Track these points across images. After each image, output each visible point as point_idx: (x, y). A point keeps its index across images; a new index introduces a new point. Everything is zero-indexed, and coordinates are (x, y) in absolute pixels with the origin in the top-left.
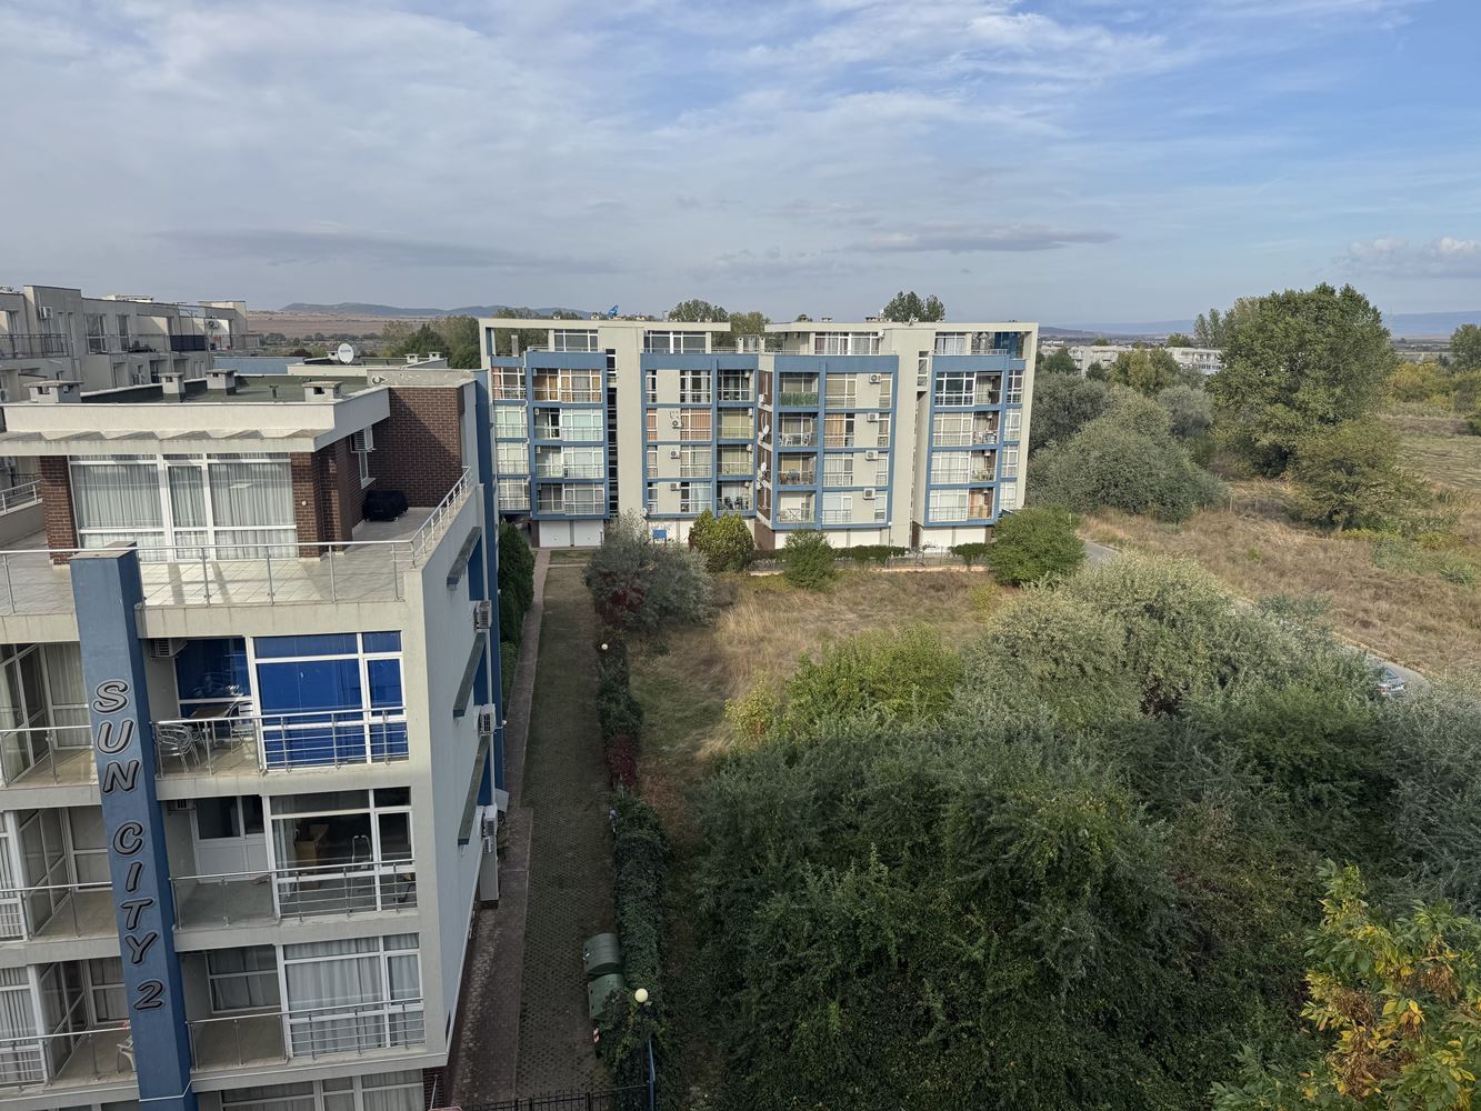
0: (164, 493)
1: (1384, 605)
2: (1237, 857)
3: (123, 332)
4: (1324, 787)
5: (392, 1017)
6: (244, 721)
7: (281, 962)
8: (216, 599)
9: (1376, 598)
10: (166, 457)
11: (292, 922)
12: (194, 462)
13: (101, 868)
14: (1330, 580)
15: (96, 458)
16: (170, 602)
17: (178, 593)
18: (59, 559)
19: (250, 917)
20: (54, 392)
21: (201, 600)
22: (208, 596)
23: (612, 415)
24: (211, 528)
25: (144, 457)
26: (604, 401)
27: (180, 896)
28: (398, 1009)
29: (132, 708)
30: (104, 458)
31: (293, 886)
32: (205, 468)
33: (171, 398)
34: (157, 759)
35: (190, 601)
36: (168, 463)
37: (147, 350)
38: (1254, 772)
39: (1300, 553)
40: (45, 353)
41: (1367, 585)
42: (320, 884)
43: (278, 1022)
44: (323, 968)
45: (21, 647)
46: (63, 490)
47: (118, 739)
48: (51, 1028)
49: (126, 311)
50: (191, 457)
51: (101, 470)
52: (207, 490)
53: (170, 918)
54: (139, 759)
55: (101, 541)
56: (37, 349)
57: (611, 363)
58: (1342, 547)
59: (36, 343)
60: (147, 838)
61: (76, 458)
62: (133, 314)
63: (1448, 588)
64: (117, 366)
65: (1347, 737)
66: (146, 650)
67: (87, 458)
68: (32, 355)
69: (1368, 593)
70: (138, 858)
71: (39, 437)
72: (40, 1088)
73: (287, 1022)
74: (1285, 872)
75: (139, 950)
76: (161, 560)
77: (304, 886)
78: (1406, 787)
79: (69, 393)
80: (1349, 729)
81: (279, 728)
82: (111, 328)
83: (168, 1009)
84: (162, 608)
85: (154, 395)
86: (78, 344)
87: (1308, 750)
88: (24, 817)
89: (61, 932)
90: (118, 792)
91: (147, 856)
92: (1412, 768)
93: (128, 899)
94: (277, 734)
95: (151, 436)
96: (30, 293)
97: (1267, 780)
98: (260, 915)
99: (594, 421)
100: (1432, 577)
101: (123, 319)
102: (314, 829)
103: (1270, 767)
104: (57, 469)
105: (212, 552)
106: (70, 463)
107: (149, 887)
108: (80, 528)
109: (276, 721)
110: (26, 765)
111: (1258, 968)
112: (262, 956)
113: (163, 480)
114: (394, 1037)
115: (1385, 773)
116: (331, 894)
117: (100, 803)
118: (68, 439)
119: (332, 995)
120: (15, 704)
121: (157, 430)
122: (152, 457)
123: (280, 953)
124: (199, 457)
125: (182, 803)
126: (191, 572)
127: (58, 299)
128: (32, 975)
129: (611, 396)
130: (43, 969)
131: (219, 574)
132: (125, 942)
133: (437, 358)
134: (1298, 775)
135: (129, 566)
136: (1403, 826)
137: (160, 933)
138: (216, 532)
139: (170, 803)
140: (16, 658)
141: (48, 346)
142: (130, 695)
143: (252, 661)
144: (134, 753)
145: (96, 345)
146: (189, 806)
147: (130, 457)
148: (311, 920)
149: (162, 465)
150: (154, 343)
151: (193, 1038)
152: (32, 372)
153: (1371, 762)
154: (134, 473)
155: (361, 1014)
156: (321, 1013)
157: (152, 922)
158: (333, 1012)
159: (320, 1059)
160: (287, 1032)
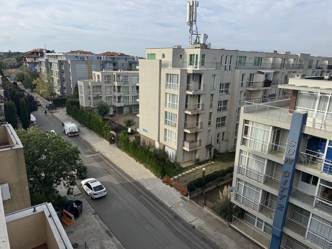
0: (318, 102)
3: (317, 64)
6: (320, 159)
7: (311, 217)
8: (323, 129)
10: (321, 93)
11: (316, 210)
12: (327, 95)
13: (279, 177)
15: (305, 91)
16: (312, 126)
17: (314, 125)
18: (290, 112)
19: (307, 203)
20: (300, 76)
21: (319, 128)
22: (321, 128)
24: (326, 112)
25: (315, 93)
27: (293, 191)
29: (296, 147)
30: (306, 92)
31: (320, 202)
32: (329, 97)
33: (326, 80)
34: (298, 160)
35: (316, 127)
36: (321, 95)
37: (321, 68)
40: (299, 68)
42: (326, 205)
43: (305, 229)
44: (320, 224)
45: (278, 128)
46: (295, 97)
47: (291, 152)
48: (261, 202)
49: (319, 59)
50: (327, 94)
51: (305, 94)
52: (328, 103)
53: (289, 194)
54: (294, 159)
55: (300, 110)
56: (297, 67)
59: (298, 66)
60: (290, 175)
62: (320, 60)
64: (313, 72)
66: (303, 135)
67: (303, 91)
68: (296, 68)
70: (287, 179)
71: (294, 85)
72: (256, 212)
73: (308, 231)
75: (282, 197)
76: (312, 117)
77: (322, 203)
79: (303, 77)
81: (329, 164)
82: (314, 63)
83: (283, 212)
84: (309, 128)
85: (322, 79)
86: (306, 66)
88: (269, 161)
89: (268, 185)
90: (288, 163)
91: (289, 179)
93: (283, 186)
94: (328, 165)
95: (319, 88)
96: (299, 55)
98: (310, 204)
101: (318, 61)
102: (329, 191)
104: (296, 93)
105: (325, 117)
106: (299, 92)
107: (287, 186)
108: (296, 106)
109: (329, 162)
110: (272, 151)
112: (308, 213)
113: (318, 99)
116: (328, 208)
117: (283, 164)
118: (300, 87)
119: (321, 232)
120: (274, 139)
121: (321, 87)
122: (317, 93)
123: (311, 215)
124: (329, 94)
125: (300, 171)
126: (319, 121)
127: (305, 56)
128: (261, 191)
130: (263, 191)
131: (325, 123)
132: (279, 194)
135: (305, 116)
137: (287, 196)
138: (327, 113)
139: (297, 170)
140: (276, 130)
141: (300, 67)
142: (296, 144)
143: (327, 146)
144: (293, 157)
145: (310, 67)
146: (301, 173)
147: (312, 92)
148: (321, 212)
149: (319, 95)
150: (323, 67)
151: (286, 221)
152: (295, 72)
154: (312, 96)
155: (326, 240)
156: (317, 234)
157: (286, 193)
158: (320, 236)
159: (313, 244)
160: (307, 233)
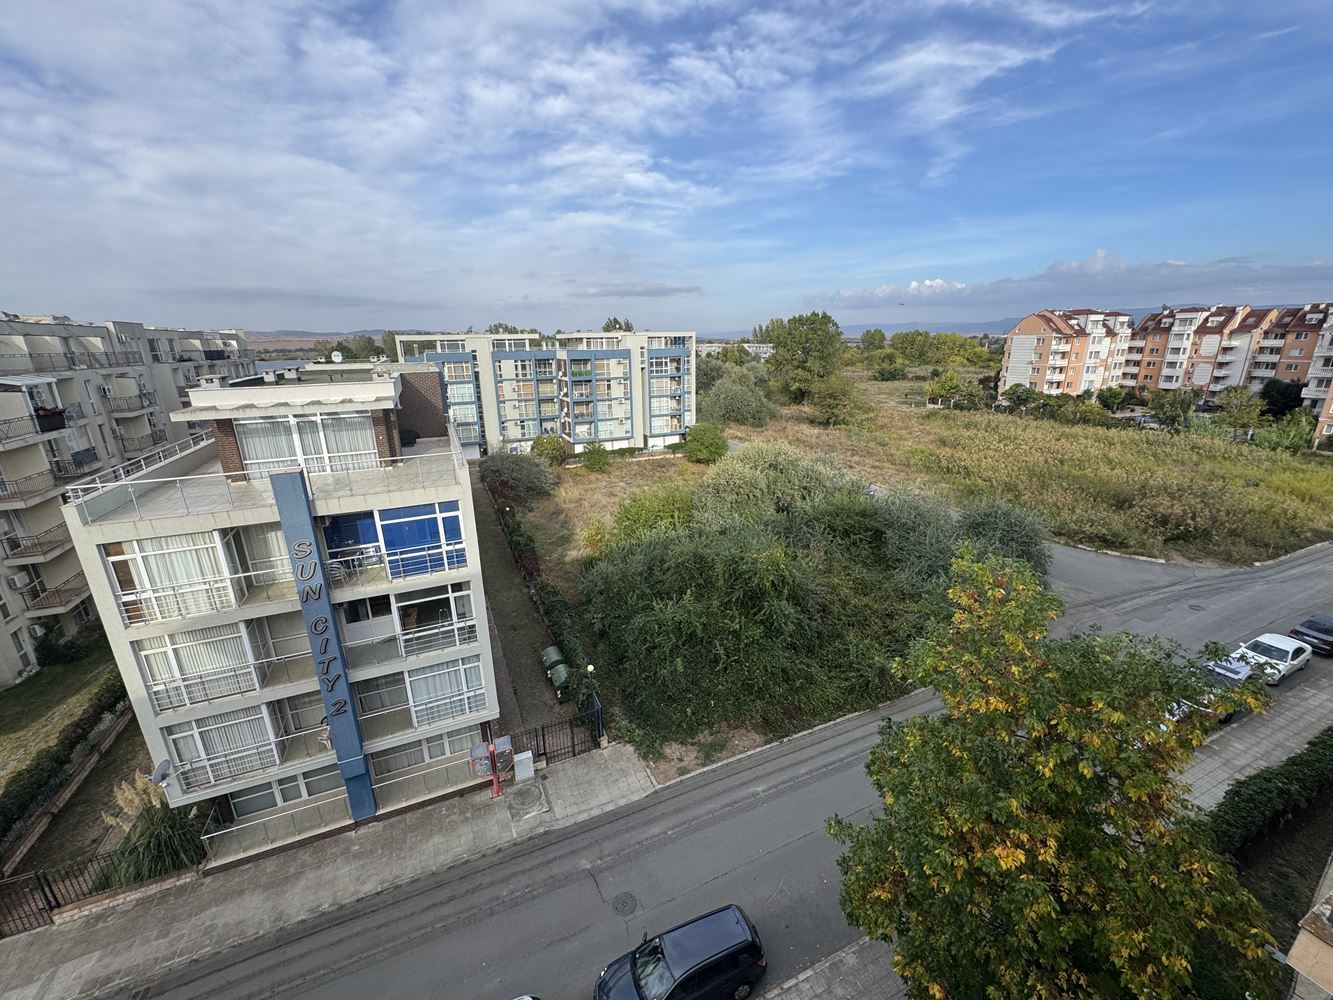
0: (296, 437)
1: (856, 458)
2: (829, 571)
3: (172, 349)
4: (858, 536)
5: (468, 698)
6: (367, 558)
7: (407, 680)
9: (853, 455)
10: (295, 416)
11: (412, 658)
12: (312, 418)
13: (301, 644)
14: (832, 448)
15: (250, 419)
18: (234, 479)
19: (388, 658)
20: (217, 382)
23: (478, 386)
24: (326, 455)
26: (472, 378)
27: (349, 653)
28: (472, 694)
29: (315, 554)
30: (255, 418)
31: (410, 640)
32: (319, 421)
33: (270, 384)
34: (332, 583)
36: (296, 420)
37: (191, 360)
38: (829, 534)
39: (818, 438)
40: (128, 364)
41: (848, 450)
42: (419, 638)
43: (408, 710)
44: (429, 679)
45: (232, 529)
46: (231, 438)
47: (308, 573)
48: (277, 736)
49: (171, 336)
50: (310, 415)
51: (254, 426)
52: (321, 434)
53: (345, 666)
54: (322, 582)
55: (264, 466)
56: (122, 362)
57: (475, 357)
58: (834, 434)
59: (121, 357)
60: (330, 624)
61: (235, 419)
63: (880, 448)
64: (175, 370)
65: (864, 514)
66: (317, 521)
67: (244, 419)
68: (119, 364)
69: (849, 453)
70: (326, 636)
71: (214, 408)
72: (276, 768)
73: (413, 710)
74: (848, 574)
75: (331, 685)
77: (414, 639)
78: (889, 533)
80: (864, 510)
81: (397, 557)
82: (165, 347)
83: (350, 713)
84: (325, 499)
86: (146, 357)
87: (849, 521)
88: (249, 623)
89: (279, 683)
90: (311, 601)
91: (331, 634)
92: (890, 526)
93: (322, 658)
94: (397, 561)
95: (287, 404)
97: (834, 537)
98: (392, 657)
99: (468, 391)
100: (872, 444)
102: (409, 610)
103: (834, 531)
104: (226, 426)
105: (328, 468)
106: (235, 423)
107: (333, 651)
108: (245, 459)
109: (396, 554)
110: (244, 595)
111: (845, 615)
112: (396, 678)
113: (294, 430)
114: (470, 708)
115: (880, 528)
116: (426, 642)
117: (300, 608)
118: (238, 409)
119: (436, 692)
121: (290, 401)
122: (287, 416)
123: (406, 675)
124: (315, 415)
125: (341, 605)
127: (129, 329)
128: (264, 708)
129: (477, 375)
130: (269, 704)
132: (322, 681)
133: (385, 359)
134: (846, 533)
136: (890, 550)
137: (342, 673)
138: (329, 457)
139: (336, 604)
140: (230, 536)
141: (129, 359)
142: (314, 548)
143: (379, 523)
144: (318, 580)
145: (156, 358)
146: (344, 606)
147: (272, 417)
148: (422, 656)
149: (292, 421)
150: (194, 356)
151: (364, 726)
153: (873, 523)
154: (274, 426)
155: (452, 699)
156: (431, 702)
157: (337, 668)
158: (437, 701)
159: (433, 725)
160: (414, 715)
